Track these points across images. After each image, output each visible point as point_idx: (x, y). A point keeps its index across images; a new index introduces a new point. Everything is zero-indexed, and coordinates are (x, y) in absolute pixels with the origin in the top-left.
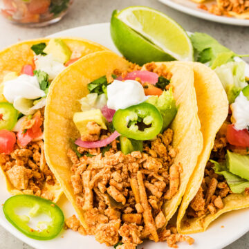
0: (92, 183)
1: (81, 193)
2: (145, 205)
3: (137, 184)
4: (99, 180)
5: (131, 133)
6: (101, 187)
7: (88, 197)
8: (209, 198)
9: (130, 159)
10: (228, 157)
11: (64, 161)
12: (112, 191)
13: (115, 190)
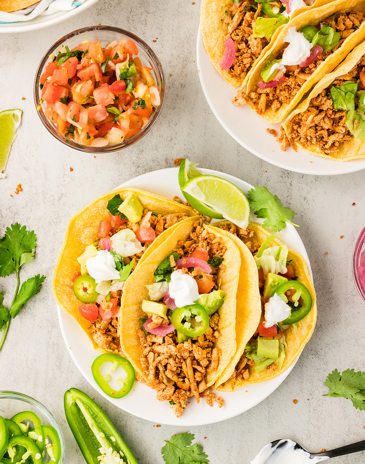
0: (155, 364)
1: (148, 368)
2: (192, 380)
3: (187, 370)
4: (160, 362)
5: (185, 330)
6: (161, 369)
7: (152, 372)
8: (239, 371)
9: (183, 349)
10: (257, 341)
11: (135, 341)
12: (169, 374)
13: (171, 373)
